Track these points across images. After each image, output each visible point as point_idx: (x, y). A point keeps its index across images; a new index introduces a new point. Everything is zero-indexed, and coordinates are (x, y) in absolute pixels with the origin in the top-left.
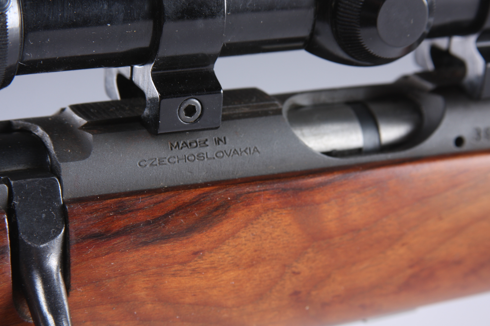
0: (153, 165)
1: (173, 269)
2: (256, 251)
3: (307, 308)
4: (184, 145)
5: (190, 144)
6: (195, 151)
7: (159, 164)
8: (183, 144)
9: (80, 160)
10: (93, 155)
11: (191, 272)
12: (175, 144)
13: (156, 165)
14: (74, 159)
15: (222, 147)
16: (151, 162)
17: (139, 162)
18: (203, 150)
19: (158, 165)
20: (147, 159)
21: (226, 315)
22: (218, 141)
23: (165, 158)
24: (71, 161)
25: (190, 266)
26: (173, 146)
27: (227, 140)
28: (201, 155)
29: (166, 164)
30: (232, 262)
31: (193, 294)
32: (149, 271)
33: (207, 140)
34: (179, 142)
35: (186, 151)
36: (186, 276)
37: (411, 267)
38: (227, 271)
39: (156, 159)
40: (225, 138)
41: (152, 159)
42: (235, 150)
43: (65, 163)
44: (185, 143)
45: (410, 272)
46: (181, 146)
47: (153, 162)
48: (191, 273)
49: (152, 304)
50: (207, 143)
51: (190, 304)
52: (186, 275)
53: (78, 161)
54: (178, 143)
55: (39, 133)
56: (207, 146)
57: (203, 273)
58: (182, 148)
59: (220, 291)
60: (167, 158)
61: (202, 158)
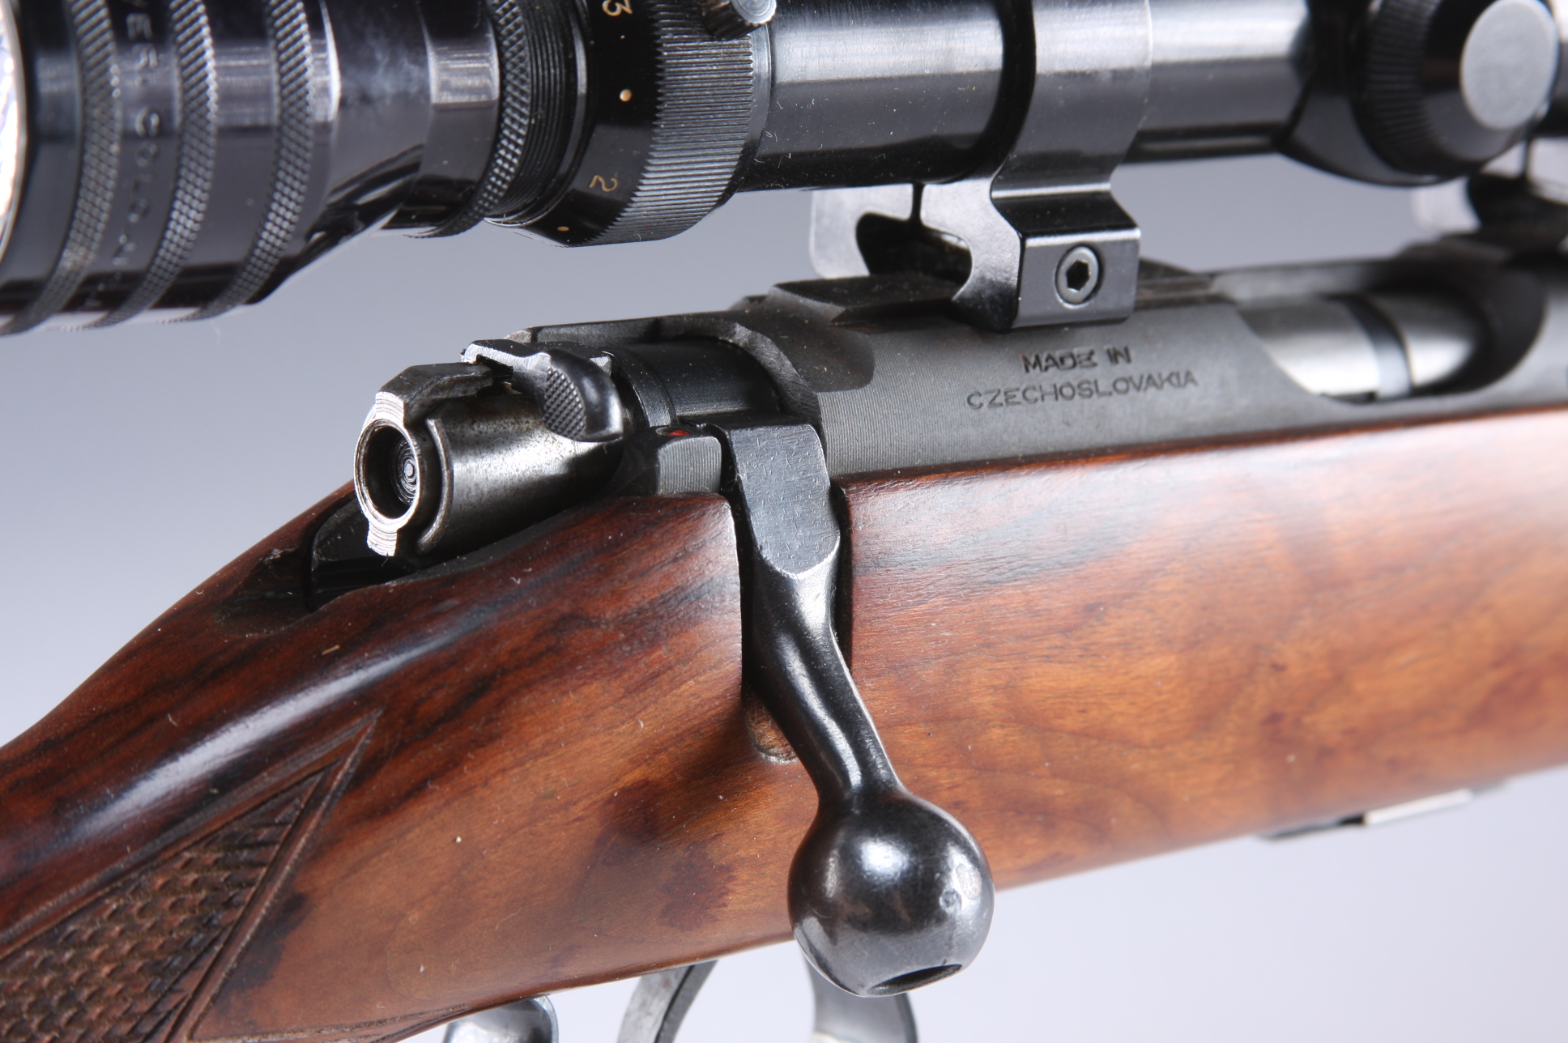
0: (995, 404)
1: (1046, 644)
2: (1204, 608)
3: (1291, 758)
4: (1051, 362)
5: (1062, 360)
6: (1073, 376)
7: (1007, 400)
8: (1047, 360)
9: (854, 388)
10: (877, 378)
11: (1080, 653)
12: (1032, 360)
13: (1001, 405)
14: (841, 386)
15: (1122, 369)
16: (990, 398)
17: (968, 394)
18: (1088, 374)
19: (1004, 404)
20: (981, 391)
21: (1136, 766)
22: (1114, 356)
23: (1018, 389)
24: (837, 390)
25: (1080, 638)
26: (1029, 363)
27: (1133, 353)
28: (1085, 386)
29: (1019, 403)
30: (1158, 632)
31: (1081, 708)
32: (1001, 646)
33: (1092, 353)
34: (1040, 356)
35: (1055, 376)
36: (1070, 662)
37: (1497, 665)
38: (1150, 654)
39: (999, 391)
40: (1126, 350)
41: (991, 392)
42: (1150, 377)
43: (827, 394)
44: (1049, 357)
45: (1493, 677)
46: (1044, 364)
47: (994, 398)
48: (1081, 656)
49: (1002, 727)
50: (1095, 359)
51: (1074, 733)
52: (1071, 659)
53: (850, 389)
54: (1037, 358)
55: (737, 337)
56: (1095, 365)
57: (1104, 657)
58: (1046, 369)
59: (1132, 704)
60: (1022, 389)
61: (1088, 393)
